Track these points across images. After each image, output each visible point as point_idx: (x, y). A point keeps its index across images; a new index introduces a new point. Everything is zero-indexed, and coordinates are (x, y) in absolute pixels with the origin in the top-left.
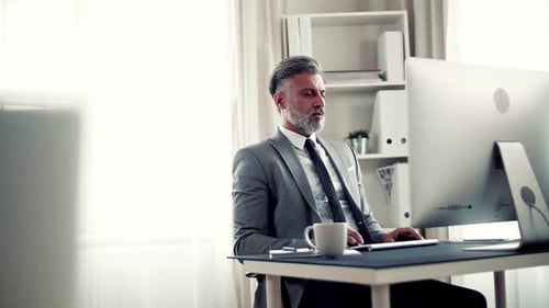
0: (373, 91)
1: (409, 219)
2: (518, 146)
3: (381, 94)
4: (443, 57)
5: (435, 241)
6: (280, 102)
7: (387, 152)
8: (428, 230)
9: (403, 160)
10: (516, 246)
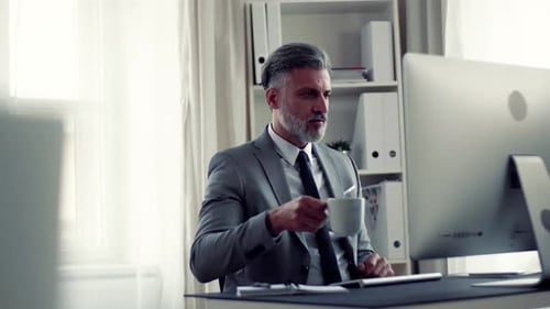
0: (356, 93)
1: (400, 249)
2: (537, 160)
3: (366, 97)
4: (440, 51)
5: (438, 275)
6: (273, 100)
7: (373, 167)
10: (535, 281)
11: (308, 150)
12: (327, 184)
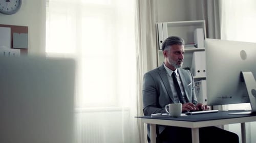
0: (192, 52)
1: (206, 102)
2: (250, 73)
3: (195, 53)
4: (219, 38)
5: (217, 111)
6: (166, 54)
7: (198, 75)
8: (214, 106)
9: (204, 79)
10: (250, 113)
11: (176, 72)
12: (182, 83)
